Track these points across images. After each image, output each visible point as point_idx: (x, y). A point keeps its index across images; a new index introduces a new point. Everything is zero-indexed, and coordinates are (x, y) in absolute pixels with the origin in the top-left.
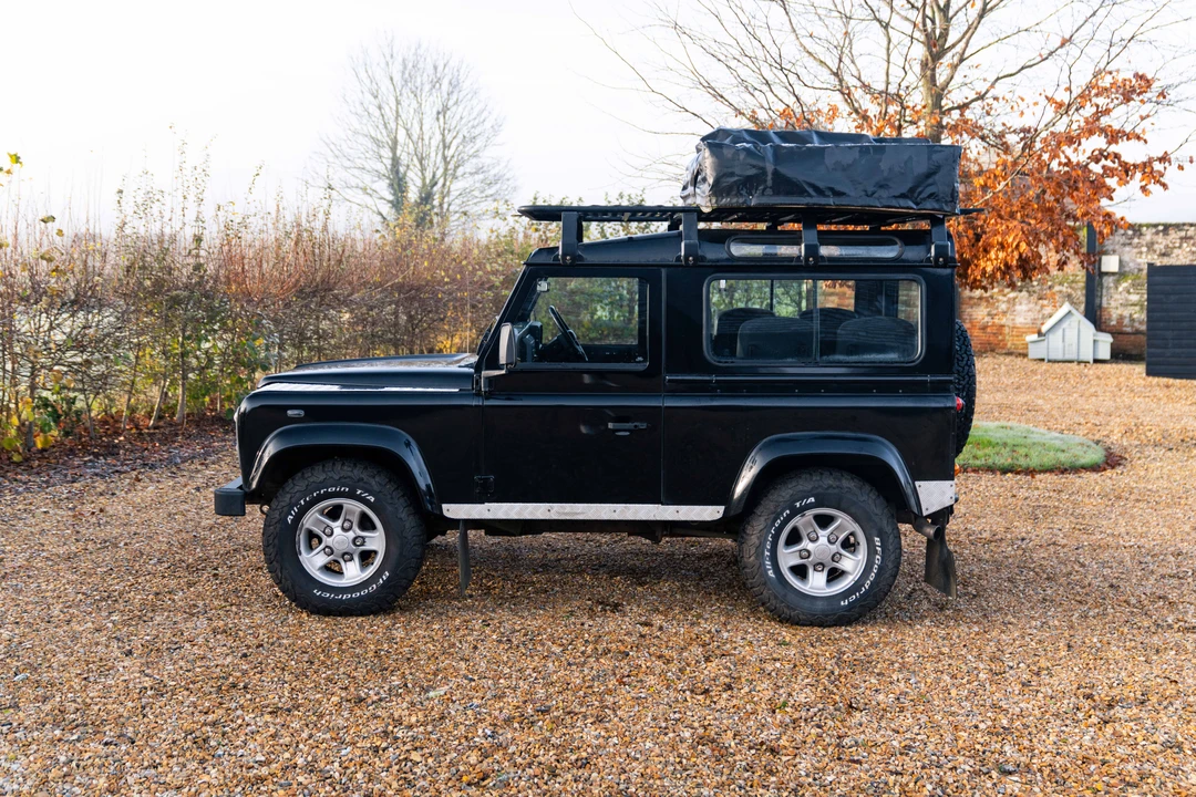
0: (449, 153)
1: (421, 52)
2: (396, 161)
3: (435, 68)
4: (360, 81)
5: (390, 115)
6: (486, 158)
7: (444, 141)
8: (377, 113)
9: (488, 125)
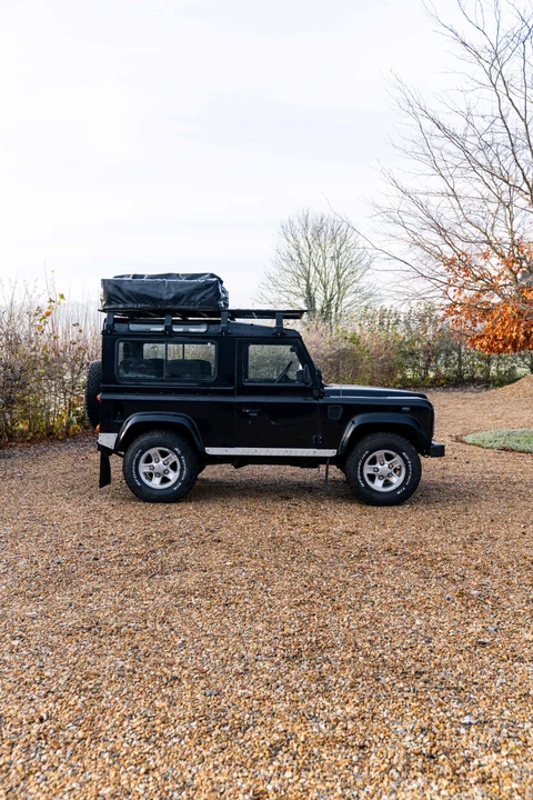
0: (341, 281)
1: (324, 221)
2: (308, 286)
3: (332, 230)
4: (288, 240)
5: (305, 258)
6: (363, 283)
7: (338, 274)
8: (297, 258)
9: (364, 263)
